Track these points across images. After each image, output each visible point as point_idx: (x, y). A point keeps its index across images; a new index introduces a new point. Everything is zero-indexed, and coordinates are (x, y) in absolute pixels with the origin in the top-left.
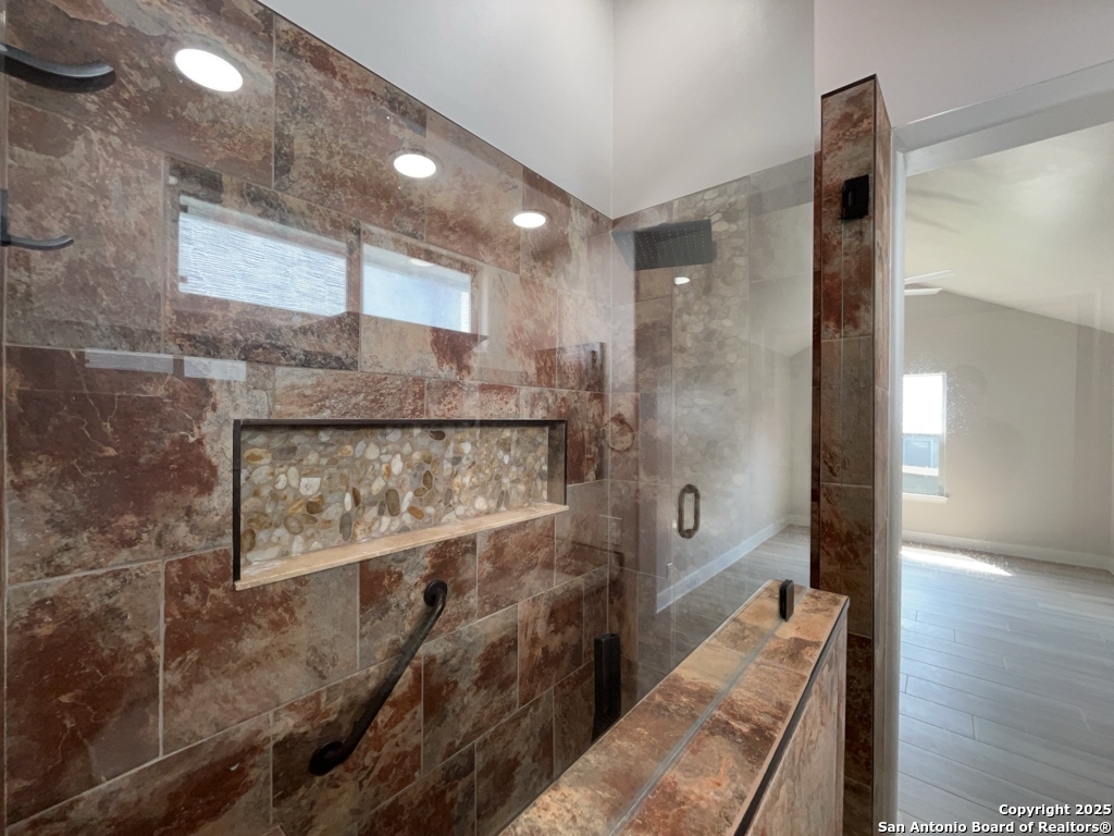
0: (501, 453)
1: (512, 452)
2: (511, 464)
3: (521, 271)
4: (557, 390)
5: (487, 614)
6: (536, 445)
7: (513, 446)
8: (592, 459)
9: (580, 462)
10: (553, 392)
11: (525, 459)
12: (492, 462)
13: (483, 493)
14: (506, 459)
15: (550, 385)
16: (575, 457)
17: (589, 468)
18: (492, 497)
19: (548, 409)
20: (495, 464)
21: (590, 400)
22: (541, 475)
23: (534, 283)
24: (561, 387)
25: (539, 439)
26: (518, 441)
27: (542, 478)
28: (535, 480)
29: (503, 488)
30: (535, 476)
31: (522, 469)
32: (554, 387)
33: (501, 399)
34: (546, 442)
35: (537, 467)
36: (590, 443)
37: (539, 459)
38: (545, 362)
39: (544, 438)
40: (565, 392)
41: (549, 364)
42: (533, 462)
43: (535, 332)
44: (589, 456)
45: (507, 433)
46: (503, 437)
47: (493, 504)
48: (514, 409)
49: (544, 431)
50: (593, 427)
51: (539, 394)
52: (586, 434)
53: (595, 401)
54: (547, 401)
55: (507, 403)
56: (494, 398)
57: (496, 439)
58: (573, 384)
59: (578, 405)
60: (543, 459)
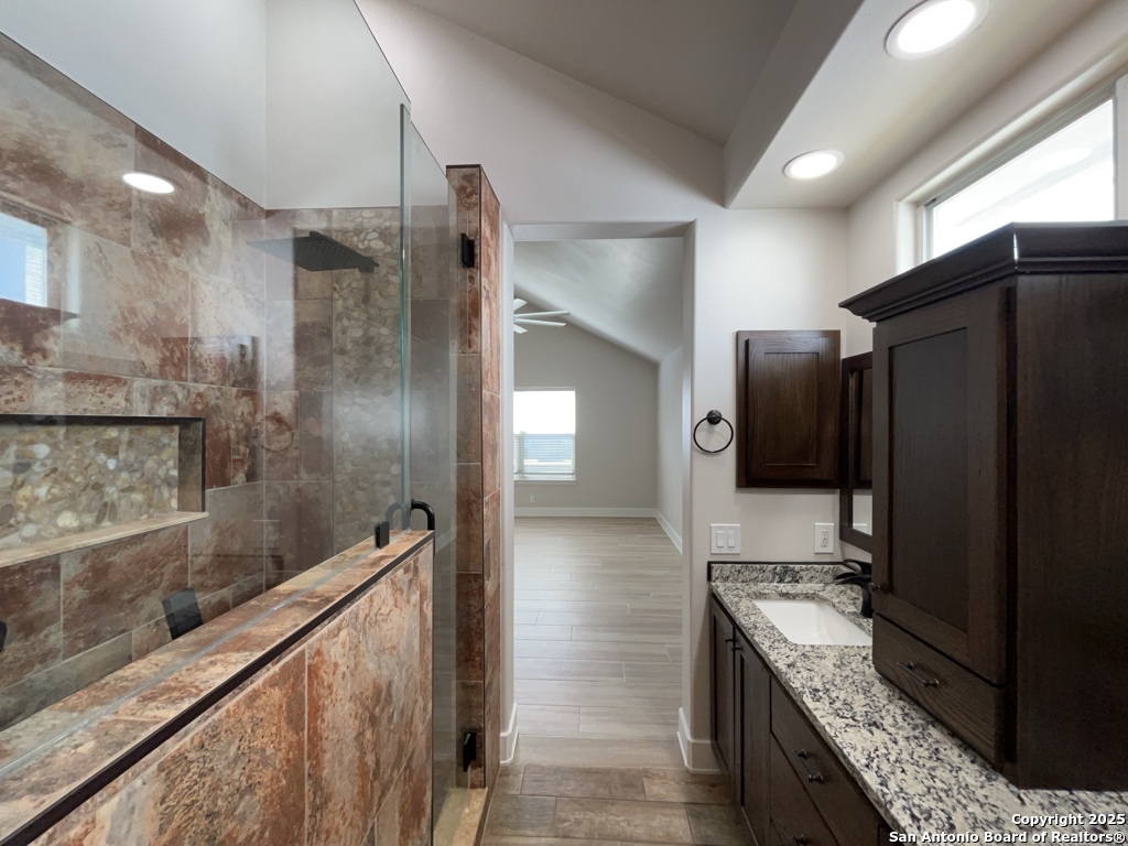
0: (102, 457)
1: (122, 456)
2: (119, 469)
3: (133, 244)
4: (190, 384)
5: (79, 651)
6: (160, 448)
7: (122, 448)
8: (242, 461)
9: (224, 464)
10: (184, 387)
11: (143, 463)
12: (86, 468)
13: (72, 508)
14: (112, 464)
15: (179, 378)
16: (217, 458)
17: (236, 470)
18: (88, 510)
19: (177, 406)
20: (93, 470)
21: (236, 397)
22: (168, 482)
23: (155, 262)
24: (196, 381)
25: (165, 440)
26: (130, 443)
27: (169, 485)
28: (159, 487)
29: (106, 499)
30: (158, 482)
31: (138, 475)
32: (186, 380)
33: (102, 391)
34: (176, 443)
35: (162, 472)
36: (238, 443)
37: (165, 462)
38: (172, 352)
39: (171, 439)
40: (202, 387)
41: (178, 354)
42: (156, 466)
43: (155, 317)
44: (236, 457)
45: (113, 432)
46: (107, 437)
47: (89, 519)
48: (123, 403)
49: (173, 431)
50: (241, 426)
51: (162, 388)
52: (232, 434)
53: (244, 398)
54: (176, 396)
55: (111, 396)
56: (91, 389)
57: (94, 441)
58: (214, 379)
59: (220, 402)
60: (171, 463)
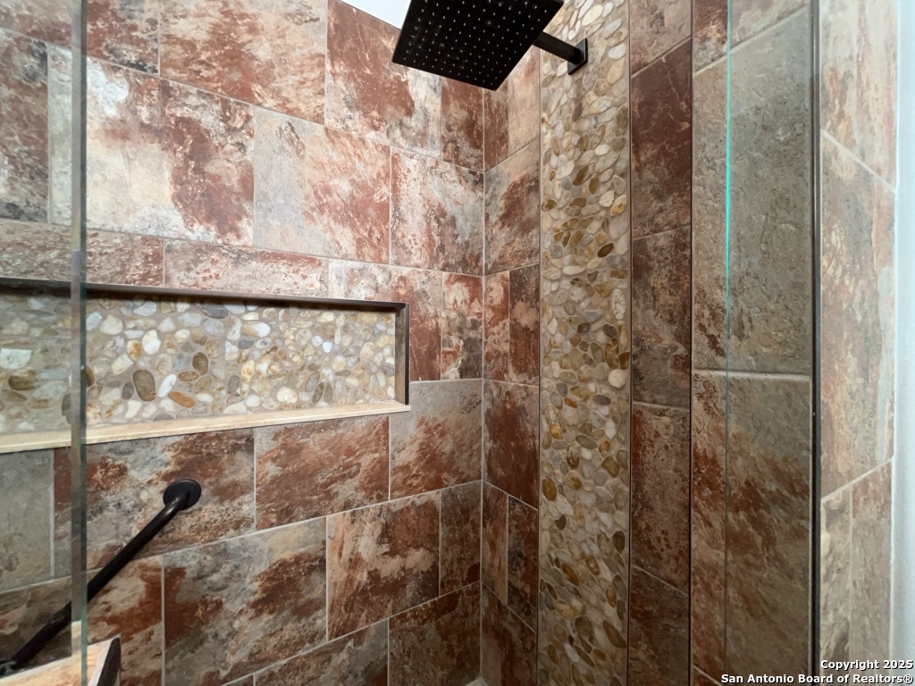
0: (318, 340)
1: (337, 339)
2: (334, 353)
3: (326, 121)
4: (391, 267)
5: (272, 525)
6: (376, 335)
7: (338, 333)
8: (454, 355)
9: (431, 355)
10: (384, 270)
11: (358, 349)
12: (303, 350)
13: (290, 385)
14: (327, 347)
15: (378, 259)
16: (424, 349)
17: (448, 364)
18: (305, 388)
19: (377, 289)
20: (309, 351)
21: (448, 282)
22: (384, 370)
23: (349, 137)
24: (398, 263)
25: (381, 327)
26: (345, 329)
27: (385, 373)
28: (375, 374)
29: (323, 380)
30: (374, 369)
31: (353, 360)
32: (387, 263)
33: (296, 272)
34: (392, 331)
35: (378, 359)
36: (450, 334)
37: (381, 350)
38: (371, 232)
39: (388, 326)
40: (405, 271)
41: (377, 234)
42: (372, 353)
43: (352, 195)
44: (447, 349)
45: (328, 316)
46: (322, 321)
47: (306, 397)
48: (318, 285)
49: (389, 318)
50: (453, 315)
51: (360, 270)
52: (443, 324)
53: (457, 285)
54: (375, 279)
57: (310, 323)
58: (420, 262)
59: (427, 288)
60: (387, 351)
